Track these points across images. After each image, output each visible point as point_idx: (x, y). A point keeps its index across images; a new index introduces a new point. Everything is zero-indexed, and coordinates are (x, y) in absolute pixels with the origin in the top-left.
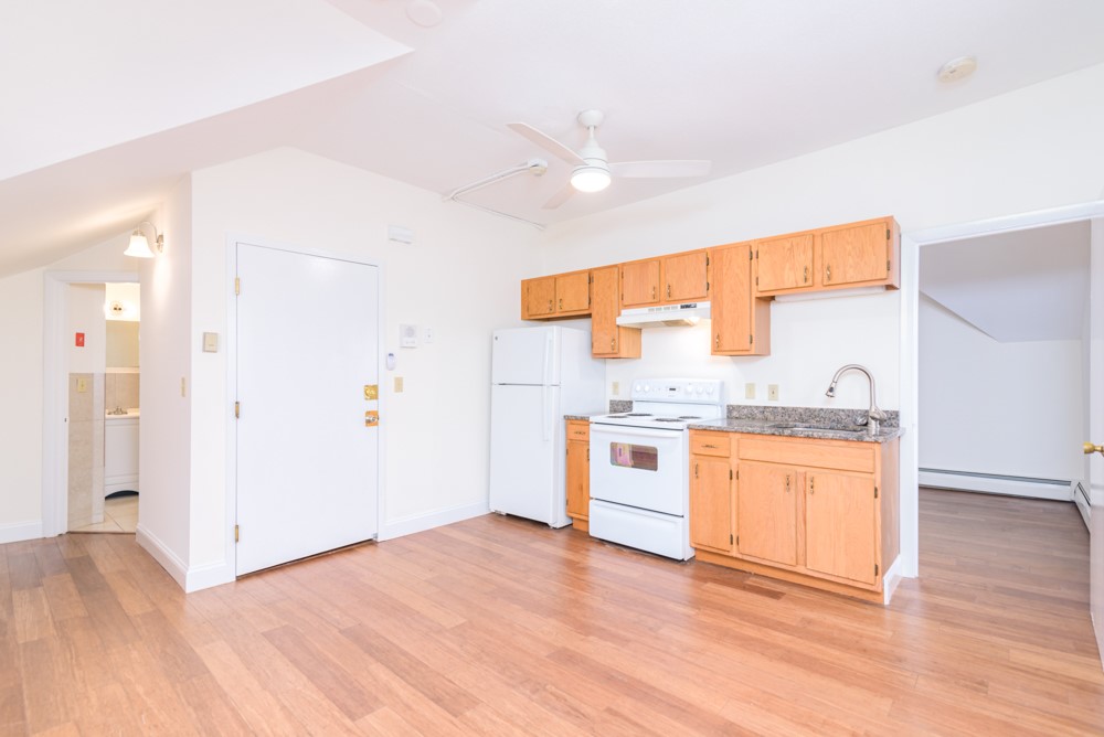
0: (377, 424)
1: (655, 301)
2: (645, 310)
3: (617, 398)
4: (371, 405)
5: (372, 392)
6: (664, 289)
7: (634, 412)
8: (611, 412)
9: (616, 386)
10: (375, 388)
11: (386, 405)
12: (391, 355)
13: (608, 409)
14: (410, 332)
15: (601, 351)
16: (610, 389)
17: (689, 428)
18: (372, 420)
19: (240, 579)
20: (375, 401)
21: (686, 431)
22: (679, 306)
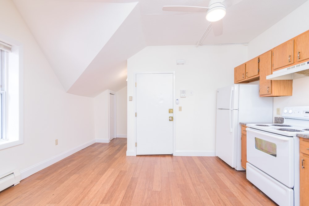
0: (173, 121)
1: (291, 63)
2: (285, 69)
3: (279, 116)
4: (171, 115)
5: (171, 111)
6: (297, 55)
7: (283, 124)
8: (275, 123)
9: (278, 110)
10: (172, 110)
11: (176, 115)
12: (177, 100)
13: (274, 122)
14: (183, 92)
15: (263, 94)
16: (275, 112)
17: (297, 136)
18: (171, 119)
19: (137, 156)
20: (172, 114)
21: (295, 138)
22: (306, 63)
